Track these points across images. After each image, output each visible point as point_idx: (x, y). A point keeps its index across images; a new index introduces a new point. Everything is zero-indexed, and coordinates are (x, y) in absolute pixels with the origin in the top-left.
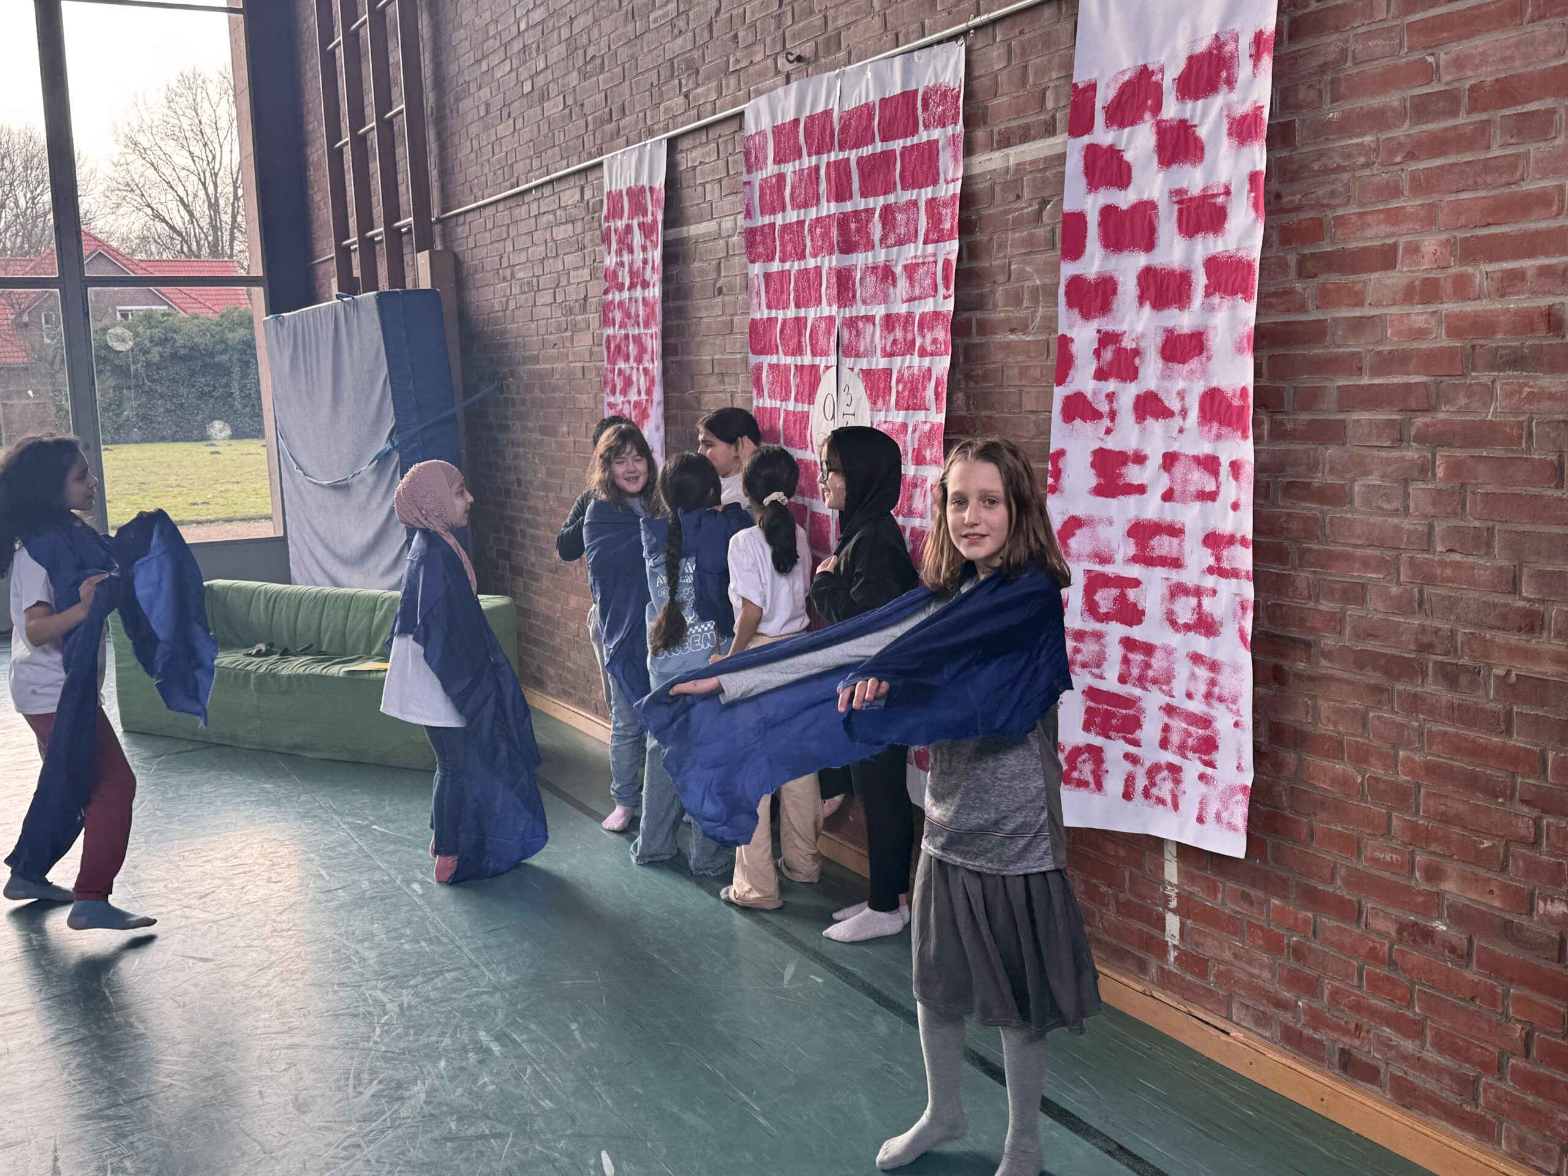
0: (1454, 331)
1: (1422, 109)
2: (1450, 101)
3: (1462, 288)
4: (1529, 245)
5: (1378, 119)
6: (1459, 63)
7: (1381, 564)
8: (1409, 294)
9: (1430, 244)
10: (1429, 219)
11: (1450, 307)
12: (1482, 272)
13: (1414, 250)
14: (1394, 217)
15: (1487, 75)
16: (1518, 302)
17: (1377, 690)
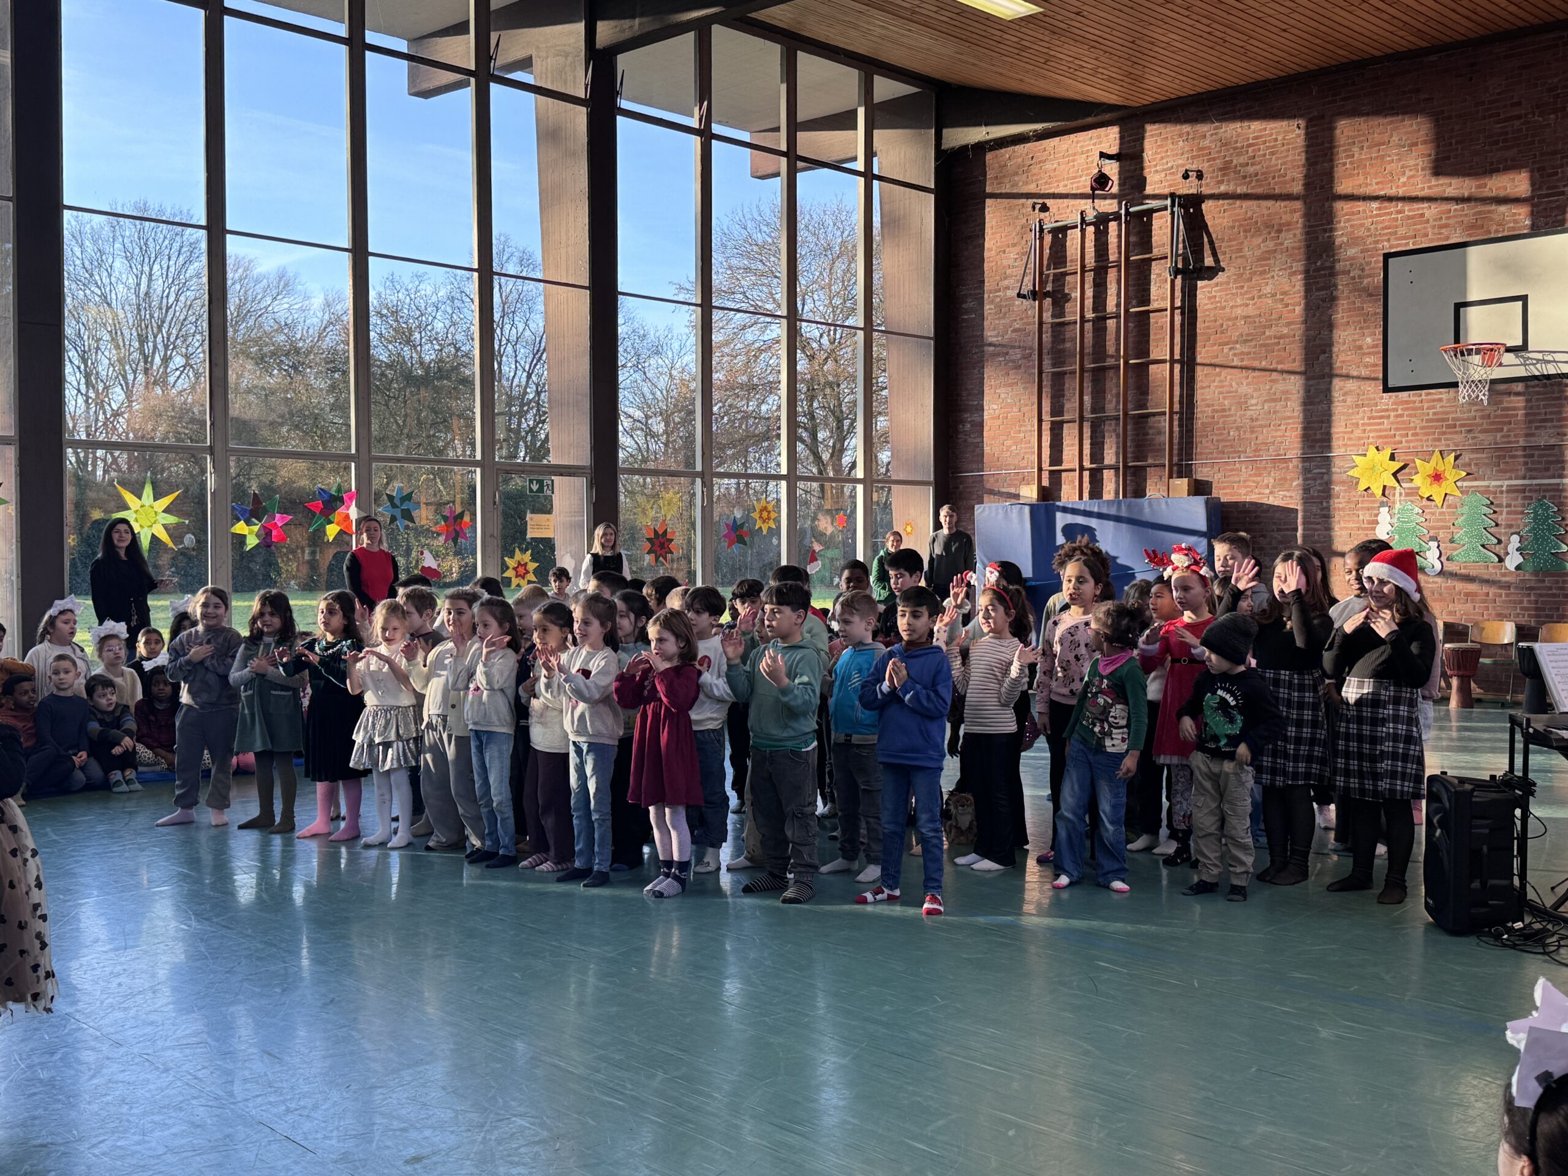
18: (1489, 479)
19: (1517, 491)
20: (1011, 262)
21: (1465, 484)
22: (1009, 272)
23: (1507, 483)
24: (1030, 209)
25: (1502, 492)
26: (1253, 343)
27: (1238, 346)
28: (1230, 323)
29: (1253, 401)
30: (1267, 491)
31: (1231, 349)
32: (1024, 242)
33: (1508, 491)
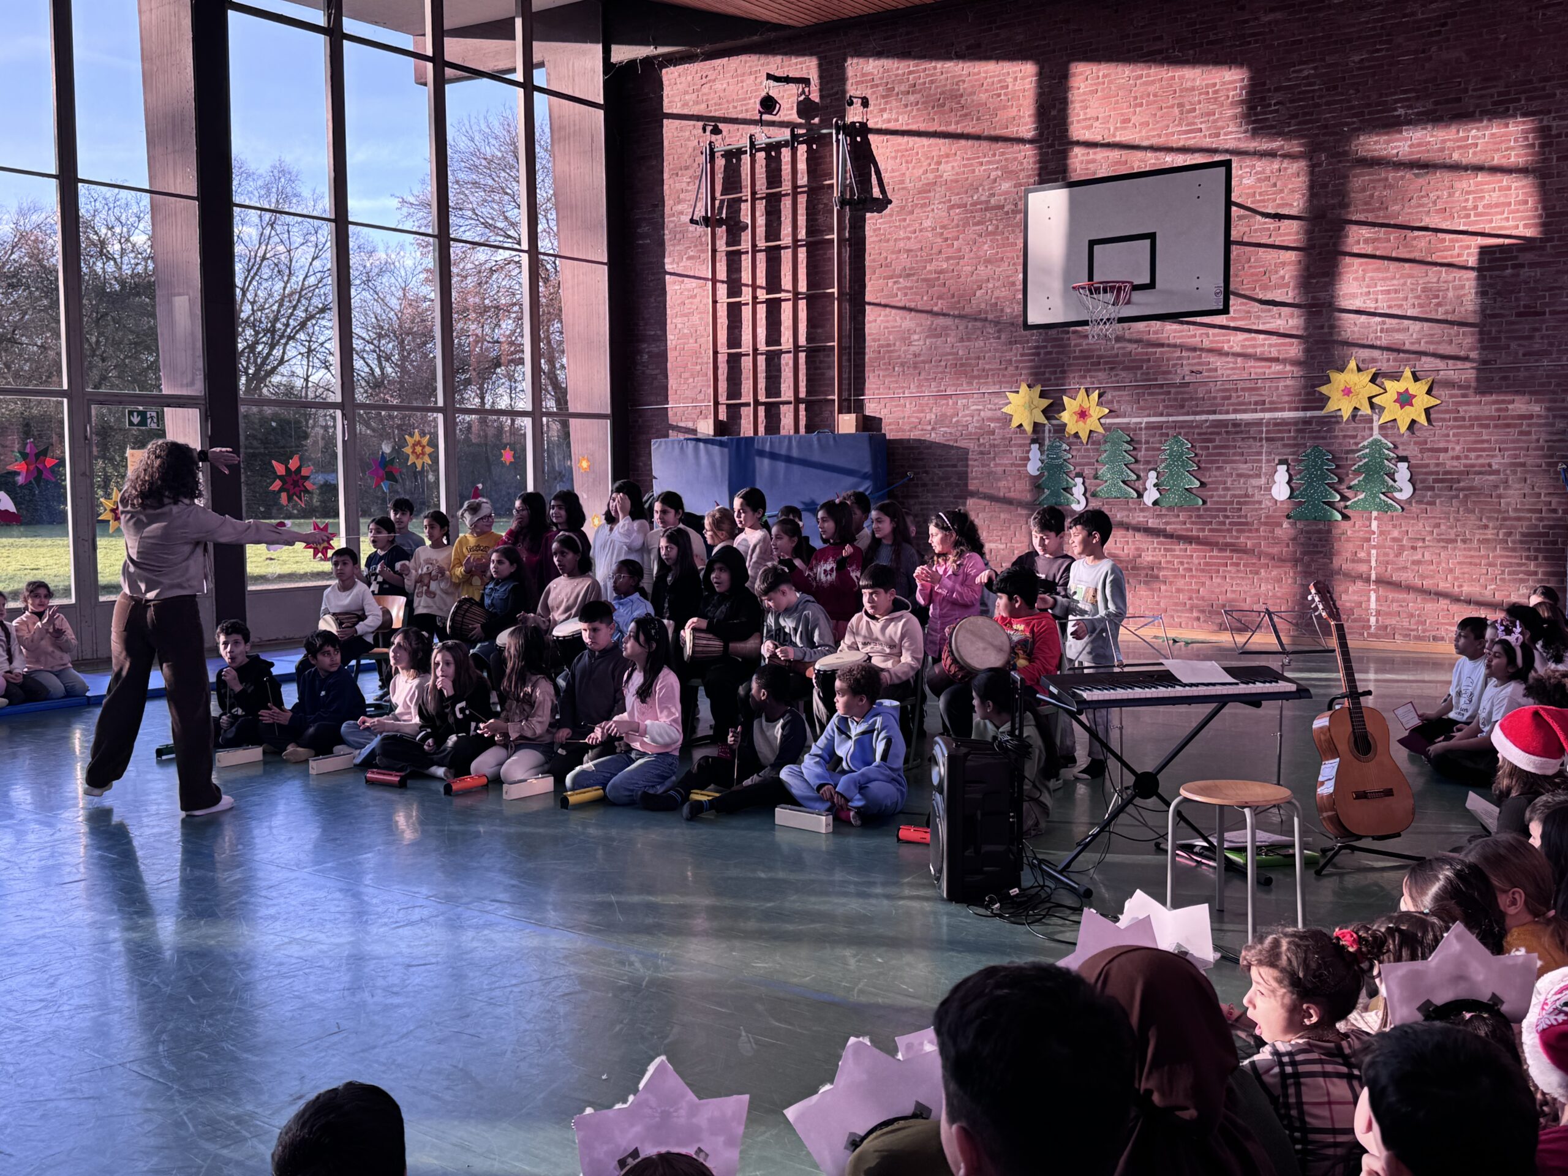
0: (1465, 466)
1: (1456, 419)
2: (1464, 419)
3: (1467, 457)
4: (1484, 450)
5: (1444, 420)
6: (1466, 411)
7: (1445, 518)
8: (1453, 458)
9: (1458, 448)
10: (1458, 442)
11: (1463, 461)
12: (1473, 455)
13: (1453, 449)
14: (1448, 441)
15: (1472, 414)
16: (1481, 461)
17: (1443, 547)
18: (1130, 416)
19: (1153, 428)
20: (684, 185)
21: (1108, 421)
22: (682, 196)
23: (1146, 420)
24: (701, 131)
25: (1141, 429)
26: (915, 278)
27: (901, 280)
28: (894, 256)
29: (916, 337)
30: (929, 428)
31: (895, 283)
32: (696, 165)
33: (1146, 428)
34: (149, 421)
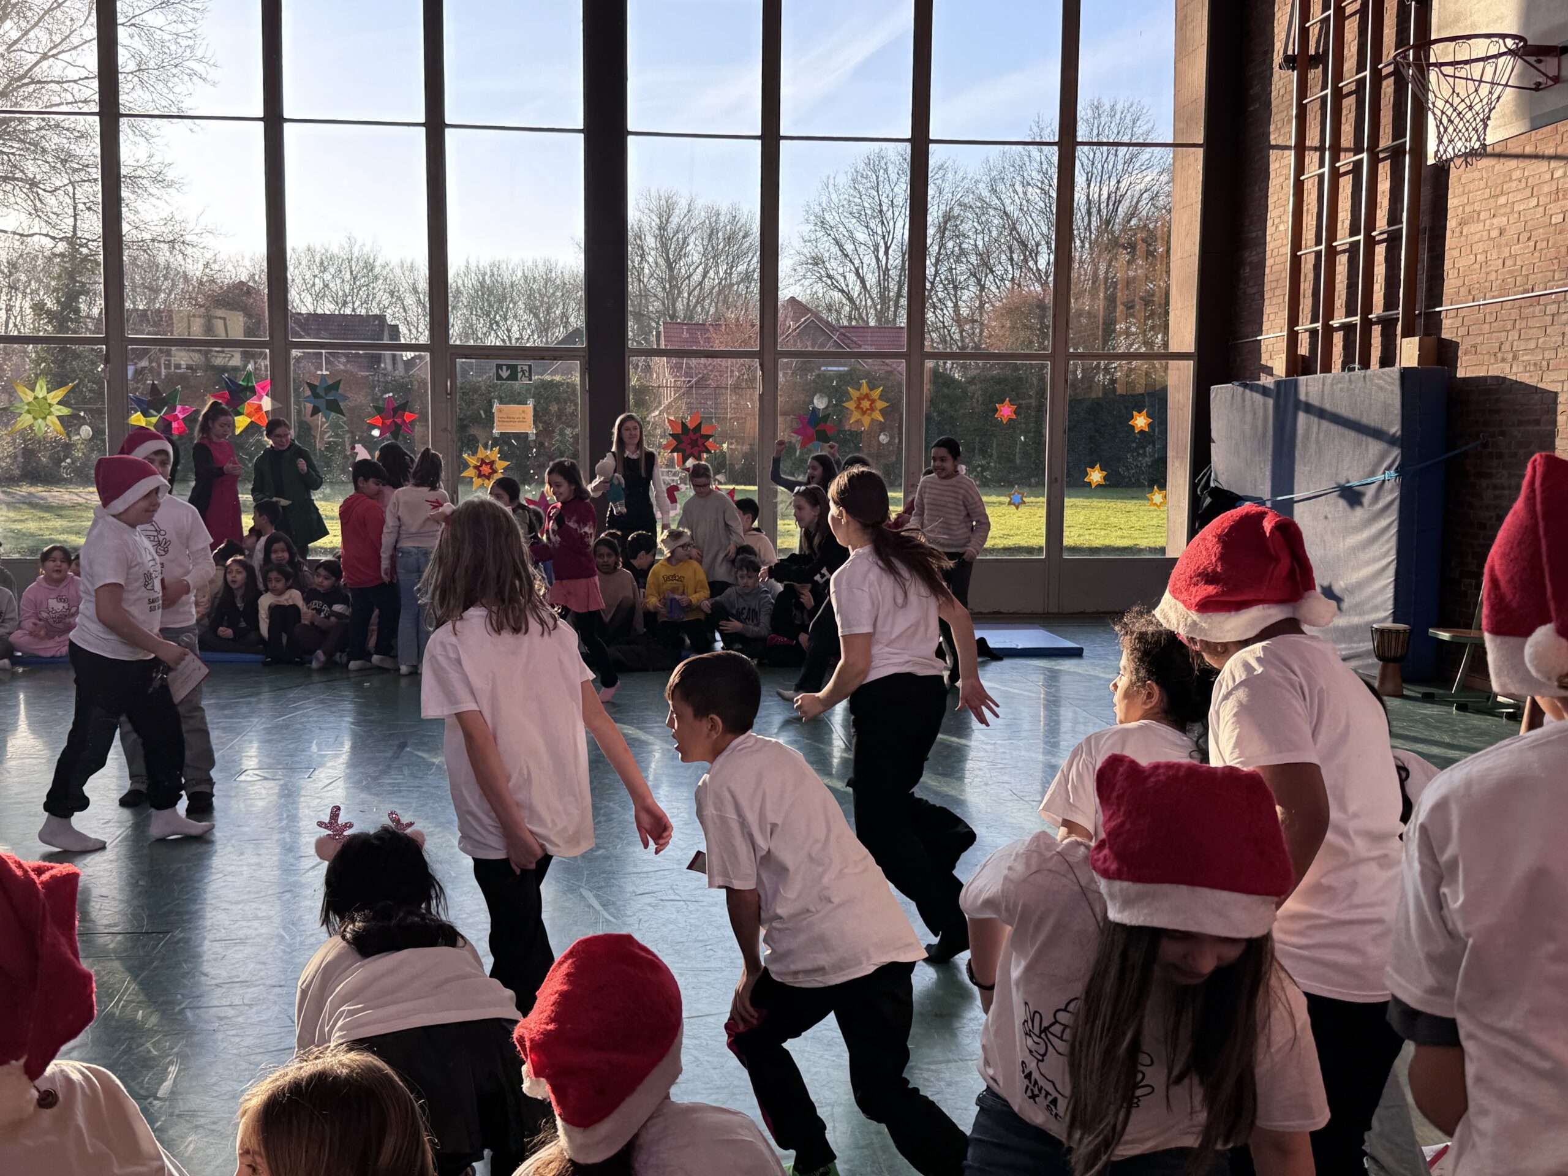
34: (520, 375)
